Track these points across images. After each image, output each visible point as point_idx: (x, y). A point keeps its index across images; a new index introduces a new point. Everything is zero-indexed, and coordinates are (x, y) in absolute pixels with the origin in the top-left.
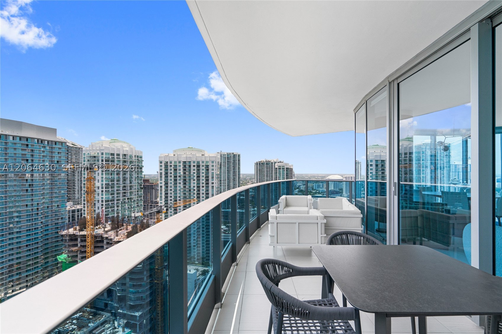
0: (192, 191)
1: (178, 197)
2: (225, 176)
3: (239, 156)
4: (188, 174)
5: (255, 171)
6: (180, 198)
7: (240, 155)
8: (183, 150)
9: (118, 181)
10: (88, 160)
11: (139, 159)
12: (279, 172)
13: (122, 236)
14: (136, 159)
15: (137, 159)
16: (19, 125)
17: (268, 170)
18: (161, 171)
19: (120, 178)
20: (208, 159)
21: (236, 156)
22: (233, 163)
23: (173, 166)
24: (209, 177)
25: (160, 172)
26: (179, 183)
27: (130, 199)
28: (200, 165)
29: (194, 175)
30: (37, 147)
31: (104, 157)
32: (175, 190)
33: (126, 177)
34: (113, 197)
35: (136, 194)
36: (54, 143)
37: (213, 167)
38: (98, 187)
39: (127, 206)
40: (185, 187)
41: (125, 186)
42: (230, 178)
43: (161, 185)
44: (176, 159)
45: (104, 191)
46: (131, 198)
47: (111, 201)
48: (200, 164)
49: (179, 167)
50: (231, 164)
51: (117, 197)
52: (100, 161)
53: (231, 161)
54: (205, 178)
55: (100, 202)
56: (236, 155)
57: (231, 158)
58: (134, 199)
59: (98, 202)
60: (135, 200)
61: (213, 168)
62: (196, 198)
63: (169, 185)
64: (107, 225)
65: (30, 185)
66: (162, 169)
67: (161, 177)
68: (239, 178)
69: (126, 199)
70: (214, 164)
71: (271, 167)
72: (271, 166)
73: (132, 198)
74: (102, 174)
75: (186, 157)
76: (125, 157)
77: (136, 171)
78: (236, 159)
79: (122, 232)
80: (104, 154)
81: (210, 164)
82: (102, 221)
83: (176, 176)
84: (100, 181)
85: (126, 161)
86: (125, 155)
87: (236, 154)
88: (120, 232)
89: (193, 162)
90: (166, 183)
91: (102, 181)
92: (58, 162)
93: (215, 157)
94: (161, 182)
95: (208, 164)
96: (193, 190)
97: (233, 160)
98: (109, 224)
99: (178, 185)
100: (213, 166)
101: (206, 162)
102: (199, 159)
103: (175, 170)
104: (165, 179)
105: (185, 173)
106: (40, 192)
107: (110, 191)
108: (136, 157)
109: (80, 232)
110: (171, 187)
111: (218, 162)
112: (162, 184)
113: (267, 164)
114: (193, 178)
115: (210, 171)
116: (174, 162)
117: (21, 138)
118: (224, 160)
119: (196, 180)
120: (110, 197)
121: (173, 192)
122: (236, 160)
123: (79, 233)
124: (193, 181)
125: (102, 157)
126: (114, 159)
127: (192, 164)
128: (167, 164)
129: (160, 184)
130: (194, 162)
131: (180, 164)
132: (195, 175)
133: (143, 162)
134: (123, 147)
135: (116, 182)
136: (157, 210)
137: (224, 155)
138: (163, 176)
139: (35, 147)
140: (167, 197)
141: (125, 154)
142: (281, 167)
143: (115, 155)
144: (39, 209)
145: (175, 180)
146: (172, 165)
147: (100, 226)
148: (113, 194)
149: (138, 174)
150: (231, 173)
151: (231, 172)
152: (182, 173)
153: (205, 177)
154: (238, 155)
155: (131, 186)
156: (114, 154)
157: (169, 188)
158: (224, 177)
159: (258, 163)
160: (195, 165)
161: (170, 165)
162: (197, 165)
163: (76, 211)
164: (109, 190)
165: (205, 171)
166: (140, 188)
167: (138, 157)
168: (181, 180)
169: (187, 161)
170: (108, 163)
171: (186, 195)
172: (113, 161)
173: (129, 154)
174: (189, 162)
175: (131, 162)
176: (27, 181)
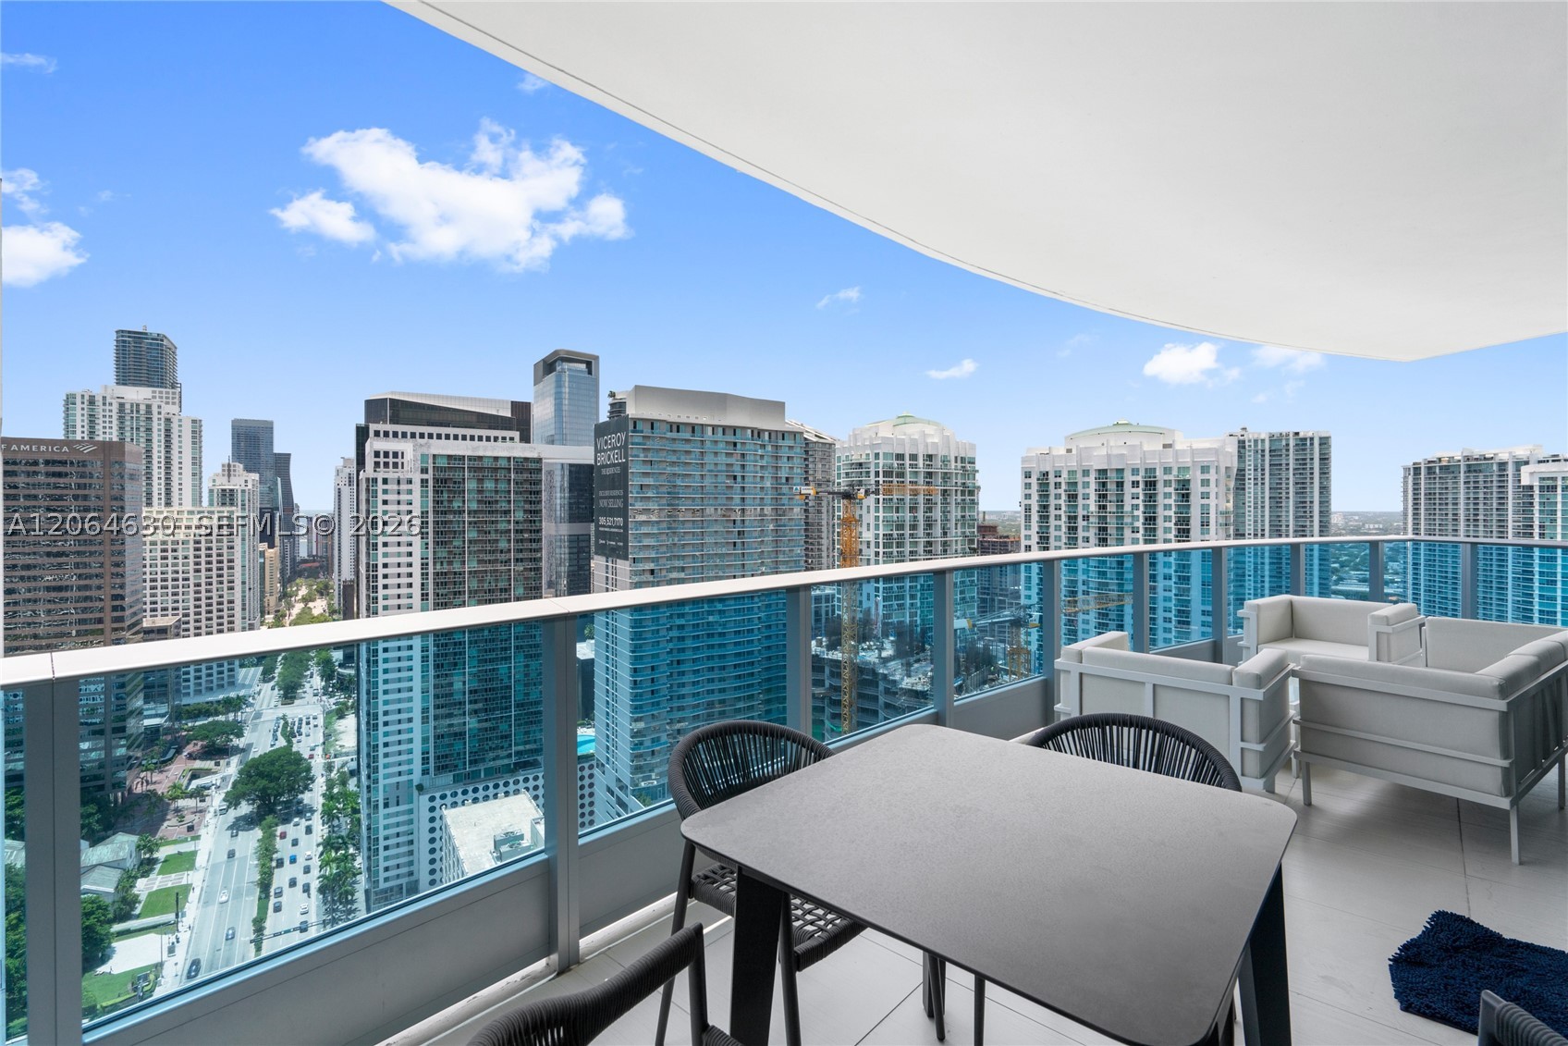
1: (1080, 583)
2: (1259, 519)
3: (1325, 442)
4: (1115, 510)
5: (1405, 500)
6: (1088, 588)
7: (1328, 438)
8: (1099, 433)
9: (914, 527)
10: (847, 474)
11: (967, 466)
12: (1542, 504)
13: (920, 679)
14: (959, 467)
15: (962, 467)
16: (720, 401)
17: (1481, 496)
18: (1028, 502)
19: (918, 521)
20: (1186, 461)
21: (1308, 440)
22: (1295, 469)
23: (1064, 486)
24: (1192, 522)
25: (1026, 505)
26: (1083, 537)
28: (1155, 482)
29: (1136, 513)
30: (751, 448)
31: (881, 465)
33: (933, 518)
36: (780, 436)
37: (1208, 486)
38: (868, 543)
41: (929, 544)
42: (1284, 528)
43: (1027, 543)
44: (1073, 464)
45: (881, 554)
48: (1155, 477)
49: (1084, 488)
50: (1288, 474)
52: (872, 474)
53: (1288, 464)
54: (1176, 524)
56: (1312, 439)
57: (1288, 450)
61: (1205, 489)
64: (887, 645)
65: (739, 533)
66: (1030, 495)
67: (1028, 518)
68: (1326, 527)
70: (1212, 476)
71: (1495, 484)
72: (1495, 478)
74: (877, 510)
75: (1109, 455)
76: (931, 463)
77: (959, 501)
78: (1308, 456)
79: (921, 667)
80: (881, 456)
81: (1196, 477)
82: (875, 633)
83: (1076, 517)
84: (872, 527)
85: (932, 472)
86: (930, 457)
87: (1310, 435)
88: (916, 665)
89: (1133, 470)
90: (1043, 539)
91: (877, 527)
92: (787, 479)
93: (1216, 452)
94: (1028, 533)
95: (1187, 477)
97: (1297, 460)
98: (892, 642)
100: (1205, 483)
101: (1179, 468)
102: (1152, 462)
103: (1072, 497)
104: (1040, 527)
105: (1104, 507)
106: (756, 549)
107: (895, 554)
108: (959, 460)
109: (829, 651)
111: (1227, 468)
112: (1030, 539)
113: (1475, 471)
114: (1133, 524)
115: (1196, 502)
116: (1069, 471)
117: (725, 429)
118: (1256, 459)
119: (1142, 531)
122: (1312, 459)
123: (827, 654)
124: (1133, 532)
125: (877, 465)
126: (904, 468)
127: (1129, 478)
128: (1047, 479)
129: (1026, 539)
130: (1135, 471)
131: (1086, 479)
132: (1139, 513)
133: (977, 474)
134: (924, 435)
135: (907, 532)
136: (1013, 616)
137: (1256, 441)
138: (1035, 517)
139: (747, 447)
141: (930, 453)
142: (1559, 483)
143: (907, 457)
145: (1072, 529)
146: (1060, 483)
147: (872, 643)
149: (963, 509)
150: (1288, 507)
151: (1288, 502)
152: (1093, 508)
153: (1174, 521)
154: (1321, 438)
155: (945, 542)
156: (903, 454)
158: (1256, 522)
159: (1423, 466)
160: (1138, 482)
161: (1056, 483)
162: (1146, 482)
163: (823, 600)
164: (892, 553)
165: (1175, 501)
166: (969, 548)
167: (963, 460)
168: (1091, 529)
169: (1111, 470)
170: (891, 479)
171: (1106, 579)
172: (901, 475)
173: (941, 452)
174: (1118, 470)
175: (946, 476)
176: (734, 523)
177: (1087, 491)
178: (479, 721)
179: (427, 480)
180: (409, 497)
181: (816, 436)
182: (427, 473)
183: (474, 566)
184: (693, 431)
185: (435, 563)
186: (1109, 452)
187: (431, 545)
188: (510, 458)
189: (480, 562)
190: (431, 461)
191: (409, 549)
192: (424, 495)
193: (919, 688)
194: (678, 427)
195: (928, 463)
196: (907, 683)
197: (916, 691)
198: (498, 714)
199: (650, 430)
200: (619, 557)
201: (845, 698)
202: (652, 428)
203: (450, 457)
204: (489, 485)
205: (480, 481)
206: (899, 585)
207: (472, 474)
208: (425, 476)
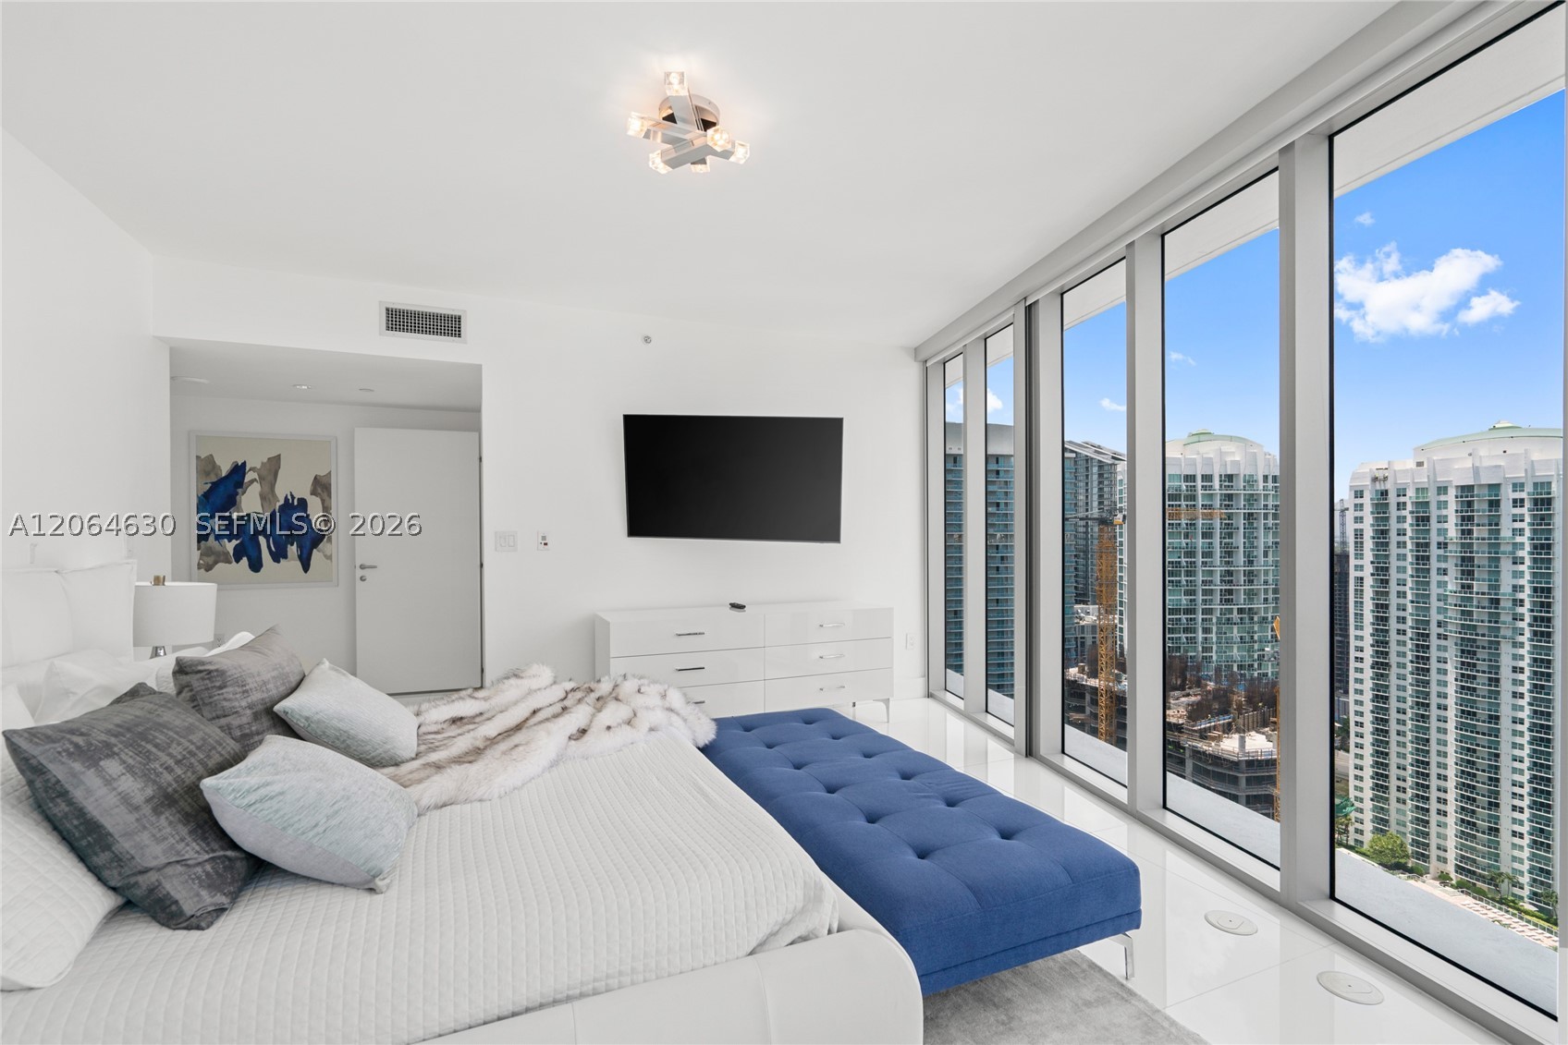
0: (1506, 604)
1: (1433, 625)
4: (1487, 536)
6: (1446, 631)
8: (1466, 440)
9: (1208, 554)
14: (1270, 488)
15: (1275, 487)
18: (1359, 526)
19: (1213, 548)
23: (1409, 507)
25: (1356, 530)
26: (1438, 569)
27: (1249, 614)
28: (1548, 499)
29: (1519, 539)
32: (1422, 599)
33: (1234, 545)
34: (1191, 600)
35: (1270, 600)
39: (1236, 632)
40: (1470, 587)
41: (1230, 573)
43: (1359, 574)
44: (1423, 479)
46: (1250, 609)
47: (1187, 611)
48: (1549, 493)
51: (1205, 601)
58: (1262, 615)
60: (1265, 619)
62: (1528, 634)
63: (1394, 576)
65: (1002, 558)
67: (1359, 546)
69: (1235, 612)
73: (1255, 610)
75: (1476, 470)
76: (1230, 484)
77: (1271, 525)
83: (1427, 545)
85: (1232, 494)
86: (1230, 477)
89: (1515, 484)
90: (1381, 570)
94: (1359, 563)
96: (1515, 600)
99: (1434, 577)
103: (1422, 520)
104: (1376, 555)
105: (1470, 532)
108: (1270, 479)
109: (1088, 677)
110: (1402, 583)
112: (1362, 570)
114: (1514, 553)
116: (1417, 489)
119: (1528, 562)
120: (1184, 599)
121: (1412, 602)
124: (1515, 563)
126: (1195, 491)
127: (1508, 495)
128: (1386, 499)
130: (1518, 486)
131: (1443, 498)
132: (1524, 539)
134: (1221, 453)
135: (1200, 559)
138: (1368, 544)
140: (1386, 619)
141: (1229, 473)
143: (1199, 479)
145: (1422, 559)
146: (1404, 504)
148: (1193, 593)
152: (1453, 532)
155: (1251, 573)
156: (1194, 476)
157: (1393, 588)
161: (1398, 503)
162: (1535, 500)
164: (1180, 581)
167: (1275, 479)
168: (1449, 558)
169: (1481, 486)
170: (1178, 503)
171: (1471, 620)
172: (1193, 498)
173: (1244, 470)
174: (1490, 486)
175: (1251, 499)
176: (997, 549)
177: (1444, 512)
181: (1113, 458)
186: (1477, 464)
193: (1173, 721)
195: (1227, 484)
197: (1170, 723)
201: (1102, 726)
206: (1189, 616)
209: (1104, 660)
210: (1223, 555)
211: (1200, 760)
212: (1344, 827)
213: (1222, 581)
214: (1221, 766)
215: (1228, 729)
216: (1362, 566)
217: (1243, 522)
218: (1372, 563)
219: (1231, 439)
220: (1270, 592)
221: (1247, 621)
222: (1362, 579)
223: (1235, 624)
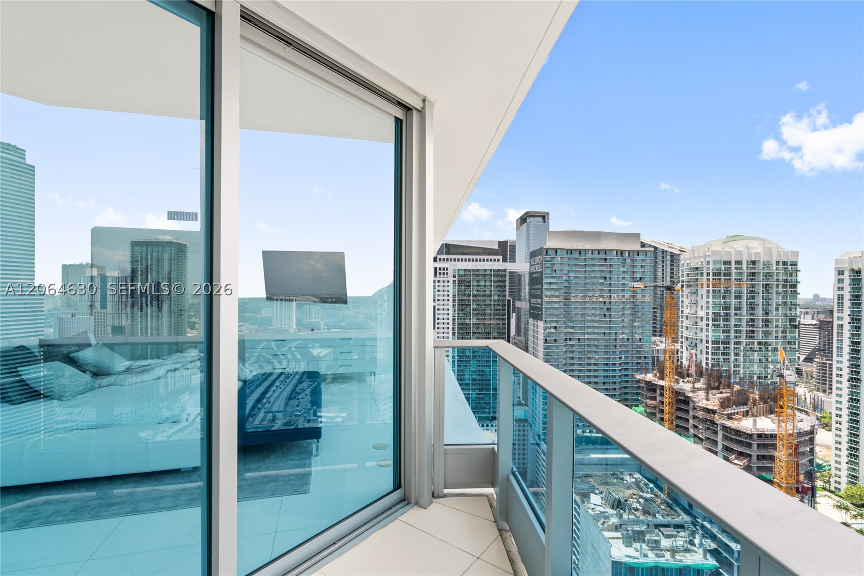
9: (738, 309)
10: (688, 274)
11: (790, 267)
14: (781, 268)
15: (784, 268)
16: (597, 235)
18: (841, 292)
19: (741, 305)
25: (839, 295)
27: (765, 345)
30: (616, 260)
31: (711, 269)
33: (756, 303)
34: (727, 336)
35: (780, 337)
36: (637, 253)
38: (702, 318)
39: (756, 356)
41: (753, 320)
43: (840, 322)
45: (710, 325)
46: (765, 342)
47: (724, 343)
51: (736, 337)
52: (705, 275)
55: (704, 342)
58: (774, 346)
59: (701, 342)
65: (608, 309)
66: (843, 287)
69: (756, 344)
73: (769, 343)
74: (708, 297)
76: (754, 266)
77: (781, 292)
80: (711, 263)
84: (704, 308)
85: (755, 273)
86: (754, 262)
90: (856, 320)
91: (708, 308)
94: (840, 315)
104: (852, 311)
107: (722, 325)
108: (781, 263)
109: (659, 380)
112: (842, 320)
117: (599, 251)
120: (722, 336)
123: (657, 382)
125: (708, 268)
126: (730, 270)
128: (859, 276)
129: (838, 320)
133: (799, 273)
134: (748, 248)
135: (733, 311)
138: (847, 304)
139: (613, 261)
140: (858, 351)
141: (753, 259)
143: (733, 263)
144: (618, 341)
148: (728, 332)
149: (785, 297)
155: (767, 320)
156: (730, 261)
164: (719, 325)
166: (790, 325)
167: (784, 263)
170: (719, 277)
172: (730, 274)
173: (763, 259)
175: (768, 275)
176: (605, 304)
178: (476, 394)
179: (455, 281)
180: (448, 288)
181: (680, 250)
182: (455, 277)
183: (474, 321)
184: (580, 253)
185: (458, 319)
187: (456, 311)
188: (491, 270)
189: (477, 319)
190: (457, 272)
191: (448, 312)
192: (454, 287)
193: (710, 407)
194: (571, 252)
196: (703, 403)
197: (708, 409)
198: (484, 392)
199: (555, 254)
200: (539, 319)
201: (667, 409)
202: (556, 253)
203: (465, 270)
204: (482, 283)
205: (478, 281)
206: (725, 346)
207: (474, 278)
208: (454, 279)
209: (668, 370)
210: (749, 309)
211: (727, 432)
212: (827, 479)
213: (747, 325)
214: (740, 436)
215: (746, 414)
216: (842, 318)
217: (762, 289)
218: (849, 315)
219: (755, 239)
220: (780, 332)
221: (764, 350)
222: (842, 325)
223: (756, 351)
